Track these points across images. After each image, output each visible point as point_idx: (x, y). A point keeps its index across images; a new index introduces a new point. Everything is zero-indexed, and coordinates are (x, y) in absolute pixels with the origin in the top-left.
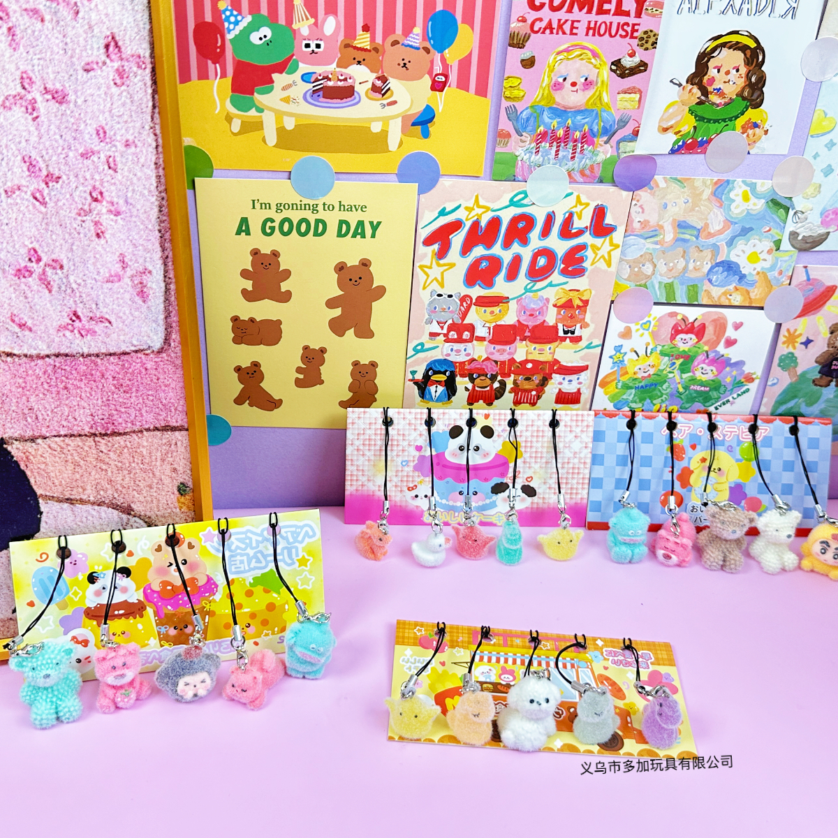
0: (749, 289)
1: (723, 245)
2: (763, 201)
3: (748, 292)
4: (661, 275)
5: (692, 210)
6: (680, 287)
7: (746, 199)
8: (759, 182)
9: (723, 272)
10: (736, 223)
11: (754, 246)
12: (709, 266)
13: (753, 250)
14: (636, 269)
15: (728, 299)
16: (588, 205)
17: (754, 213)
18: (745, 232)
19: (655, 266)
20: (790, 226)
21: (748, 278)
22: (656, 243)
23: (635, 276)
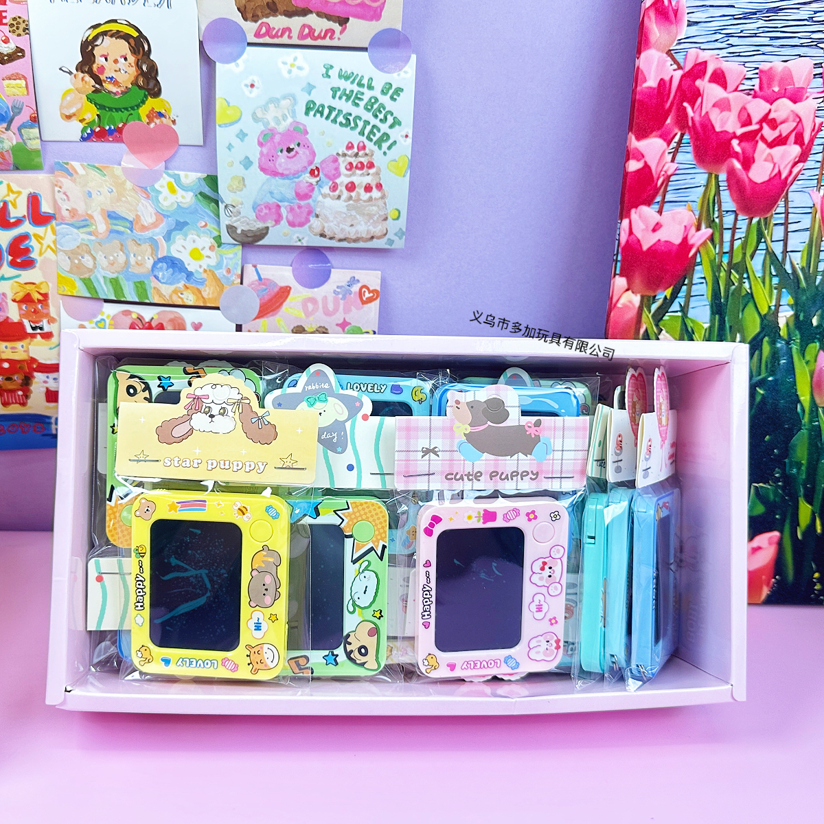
0: (200, 287)
1: (160, 238)
2: (191, 194)
3: (200, 292)
4: (103, 269)
5: (119, 200)
6: (126, 283)
7: (173, 191)
8: (182, 174)
9: (168, 268)
10: (168, 216)
11: (194, 241)
12: (151, 262)
13: (194, 246)
14: (76, 261)
15: (180, 297)
16: (19, 193)
17: (185, 206)
18: (180, 226)
19: (94, 258)
20: (225, 221)
21: (196, 275)
22: (90, 233)
23: (77, 268)
